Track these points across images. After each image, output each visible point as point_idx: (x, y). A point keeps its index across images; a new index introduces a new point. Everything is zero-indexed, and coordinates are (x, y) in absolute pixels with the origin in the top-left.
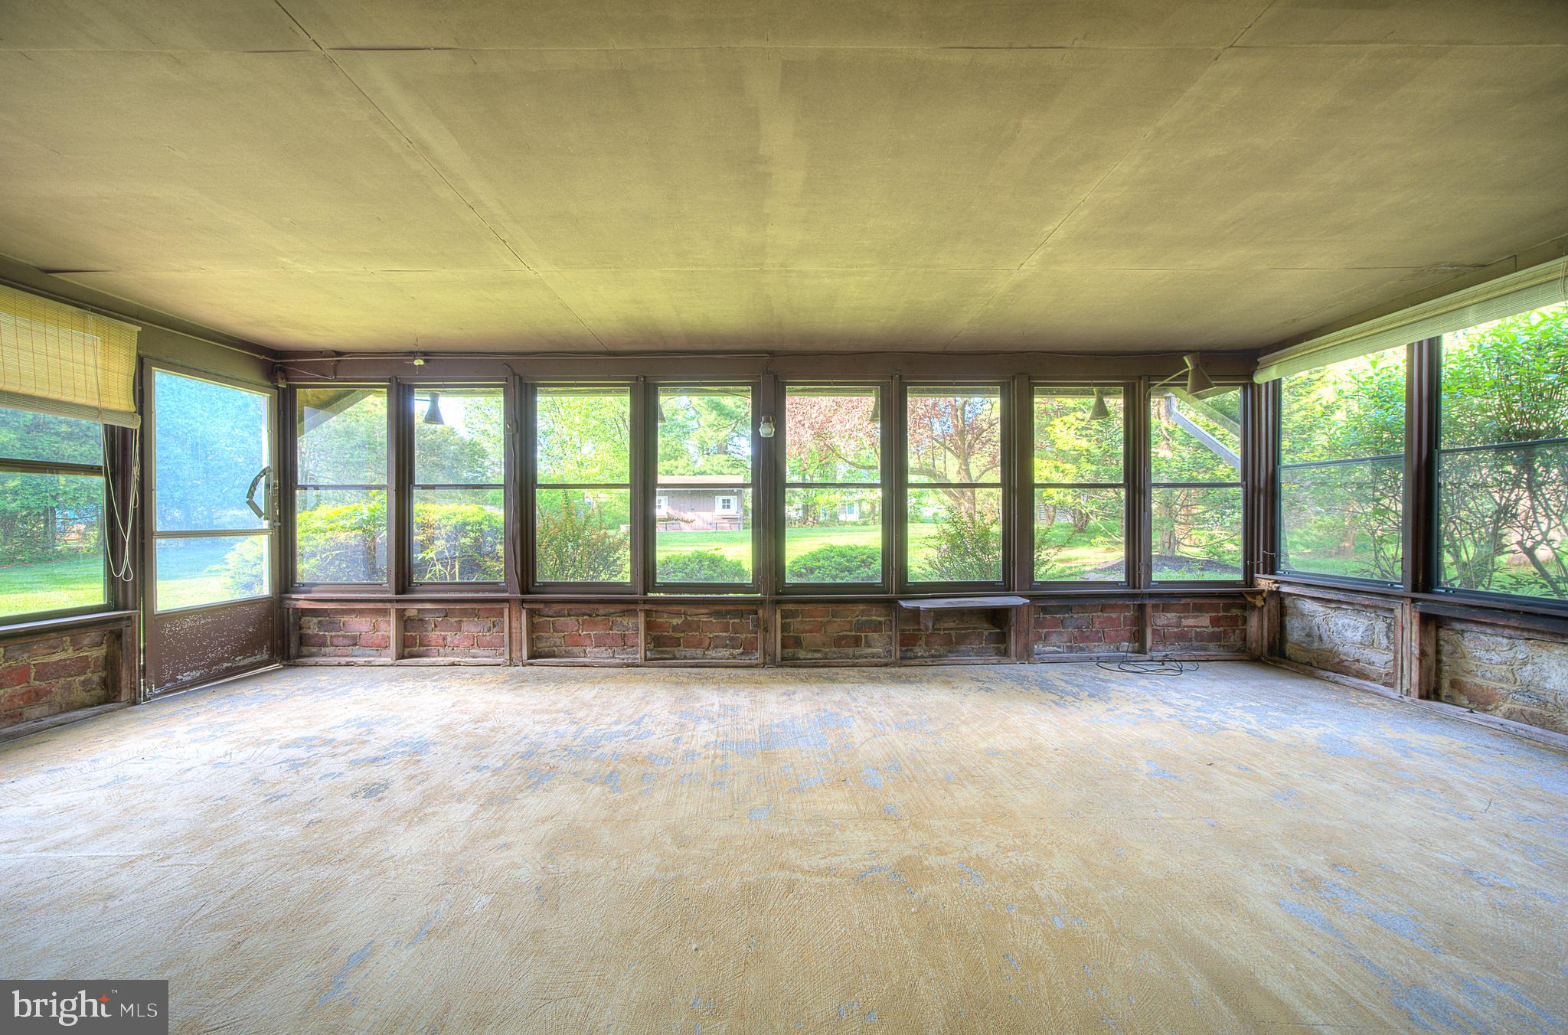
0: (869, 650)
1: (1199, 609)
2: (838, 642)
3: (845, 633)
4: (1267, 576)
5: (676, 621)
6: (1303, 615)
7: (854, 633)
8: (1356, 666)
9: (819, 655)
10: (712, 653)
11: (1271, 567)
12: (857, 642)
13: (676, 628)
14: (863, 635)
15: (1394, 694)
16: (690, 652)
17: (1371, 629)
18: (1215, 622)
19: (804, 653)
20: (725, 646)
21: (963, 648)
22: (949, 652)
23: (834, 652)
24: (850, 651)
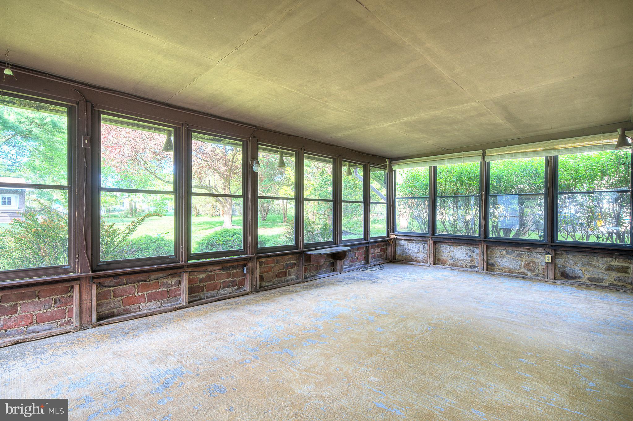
0: (290, 277)
1: (378, 246)
2: (278, 276)
3: (281, 270)
4: (393, 234)
5: (202, 276)
6: (401, 245)
7: (284, 270)
8: (416, 259)
9: (270, 283)
10: (222, 292)
11: (394, 230)
12: (285, 274)
13: (202, 281)
14: (288, 270)
15: (428, 265)
16: (209, 293)
17: (419, 247)
18: (381, 251)
19: (264, 283)
20: (228, 286)
21: (321, 271)
22: (317, 273)
23: (277, 281)
24: (282, 279)
